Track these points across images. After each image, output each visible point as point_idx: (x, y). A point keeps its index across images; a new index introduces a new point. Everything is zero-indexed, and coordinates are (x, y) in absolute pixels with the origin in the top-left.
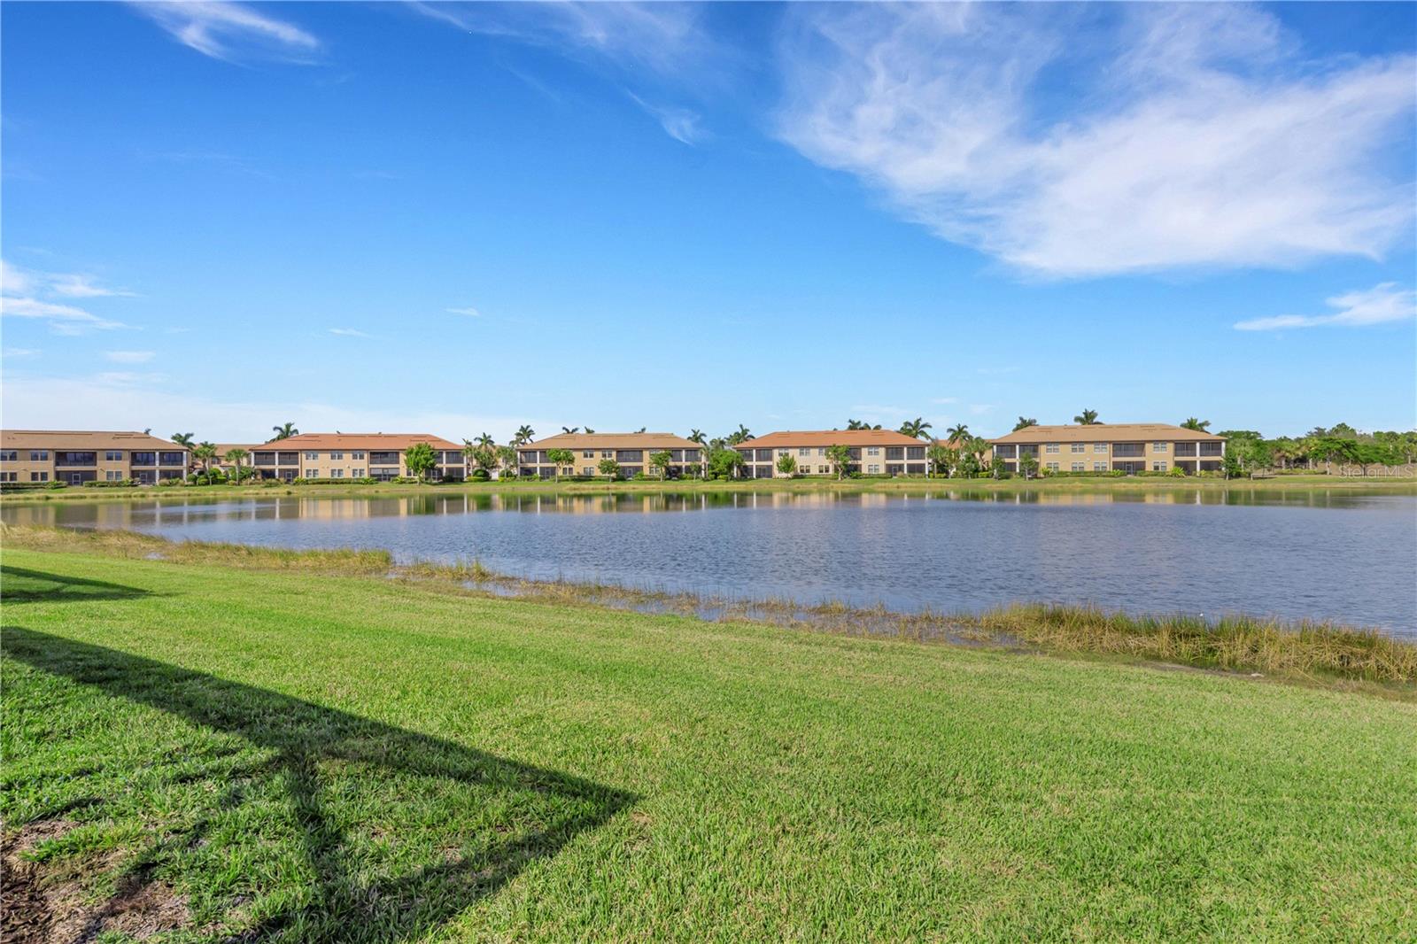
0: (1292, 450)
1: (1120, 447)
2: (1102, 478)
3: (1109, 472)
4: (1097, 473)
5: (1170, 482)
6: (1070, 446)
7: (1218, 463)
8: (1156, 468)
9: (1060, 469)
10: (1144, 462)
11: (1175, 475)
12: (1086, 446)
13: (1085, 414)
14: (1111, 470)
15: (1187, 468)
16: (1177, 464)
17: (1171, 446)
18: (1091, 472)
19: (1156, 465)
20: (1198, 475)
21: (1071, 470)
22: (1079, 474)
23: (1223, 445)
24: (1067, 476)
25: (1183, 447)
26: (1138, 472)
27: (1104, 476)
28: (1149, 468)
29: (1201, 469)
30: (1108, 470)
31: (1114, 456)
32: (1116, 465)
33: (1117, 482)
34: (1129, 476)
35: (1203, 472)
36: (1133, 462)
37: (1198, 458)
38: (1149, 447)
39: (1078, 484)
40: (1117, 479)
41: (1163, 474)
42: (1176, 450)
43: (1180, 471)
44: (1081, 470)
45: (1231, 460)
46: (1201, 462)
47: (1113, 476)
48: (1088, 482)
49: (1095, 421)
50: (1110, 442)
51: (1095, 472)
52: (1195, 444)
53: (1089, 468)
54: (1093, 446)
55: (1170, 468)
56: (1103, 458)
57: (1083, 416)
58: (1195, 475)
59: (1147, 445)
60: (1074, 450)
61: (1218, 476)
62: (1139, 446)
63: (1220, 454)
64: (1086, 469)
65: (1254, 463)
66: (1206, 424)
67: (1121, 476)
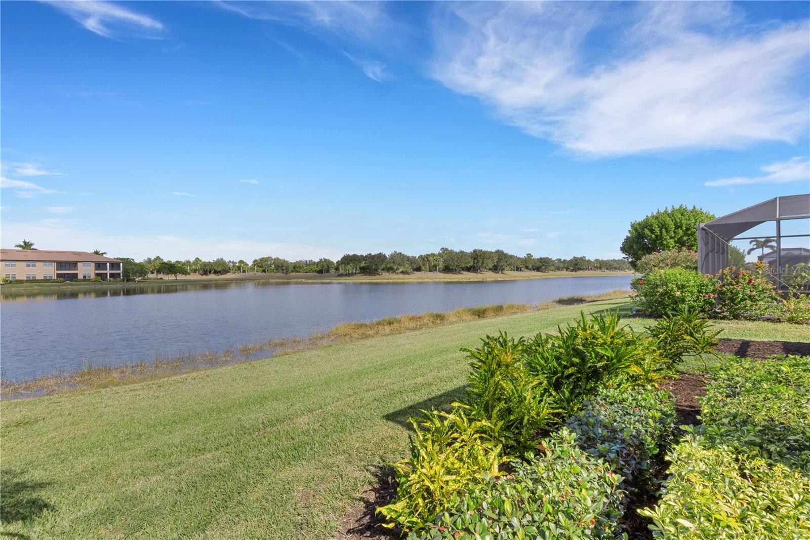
0: (148, 268)
1: (60, 265)
2: (51, 284)
3: (55, 280)
4: (45, 280)
5: (95, 284)
6: (25, 263)
7: (119, 274)
8: (85, 277)
9: (17, 278)
10: (77, 274)
11: (96, 281)
12: (37, 264)
13: (25, 242)
14: (56, 278)
15: (103, 276)
16: (97, 274)
17: (93, 265)
18: (42, 280)
19: (85, 275)
20: (108, 280)
21: (25, 279)
22: (33, 281)
23: (121, 264)
24: (24, 283)
25: (100, 265)
26: (74, 279)
27: (52, 282)
28: (80, 277)
29: (110, 278)
30: (53, 278)
31: (57, 270)
32: (59, 275)
33: (62, 286)
34: (67, 282)
35: (112, 279)
36: (70, 274)
37: (108, 272)
38: (79, 265)
39: (36, 287)
40: (62, 284)
41: (89, 280)
42: (96, 267)
43: (99, 278)
44: (34, 279)
45: (126, 272)
46: (110, 274)
47: (58, 282)
48: (41, 286)
49: (32, 247)
50: (54, 261)
51: (44, 280)
52: (107, 264)
53: (40, 277)
54: (42, 263)
55: (93, 276)
56: (51, 271)
57: (23, 244)
58: (107, 280)
59: (79, 264)
60: (28, 266)
61: (120, 281)
62: (74, 265)
63: (120, 270)
64: (37, 278)
65: (137, 274)
66: (105, 253)
67: (62, 282)
